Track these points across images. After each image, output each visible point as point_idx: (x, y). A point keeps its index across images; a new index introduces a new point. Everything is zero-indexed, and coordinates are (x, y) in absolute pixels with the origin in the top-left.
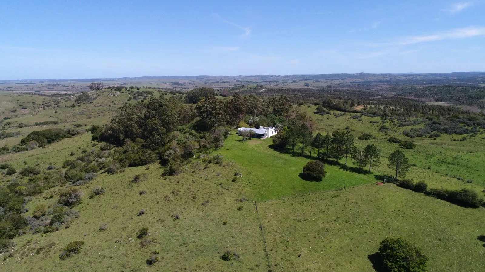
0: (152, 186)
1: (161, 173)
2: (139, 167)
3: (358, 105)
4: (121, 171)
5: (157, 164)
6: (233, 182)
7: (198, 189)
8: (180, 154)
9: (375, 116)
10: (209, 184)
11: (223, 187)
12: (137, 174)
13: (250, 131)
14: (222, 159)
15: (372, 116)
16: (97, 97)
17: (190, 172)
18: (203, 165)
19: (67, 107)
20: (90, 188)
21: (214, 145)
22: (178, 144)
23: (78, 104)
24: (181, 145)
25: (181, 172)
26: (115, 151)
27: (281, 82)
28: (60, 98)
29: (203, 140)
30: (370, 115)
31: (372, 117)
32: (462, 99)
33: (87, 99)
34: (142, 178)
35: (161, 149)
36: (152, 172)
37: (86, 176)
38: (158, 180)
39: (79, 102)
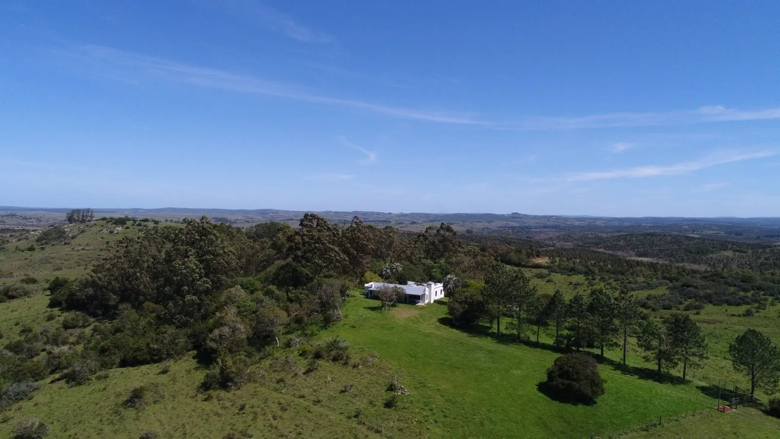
0: (174, 417)
1: (197, 384)
2: (144, 368)
3: (538, 256)
4: (99, 378)
5: (187, 360)
6: (389, 408)
7: (299, 430)
8: (244, 336)
9: (573, 274)
10: (327, 416)
11: (364, 424)
12: (137, 385)
13: (395, 290)
14: (346, 348)
15: (567, 273)
16: (78, 234)
17: (271, 381)
18: (302, 365)
19: (19, 250)
20: (11, 422)
21: (320, 317)
22: (239, 313)
23: (42, 245)
24: (245, 316)
25: (249, 381)
26: (95, 330)
27: (393, 222)
28: (8, 235)
29: (295, 306)
30: (565, 272)
31: (569, 275)
32: (676, 254)
33: (59, 237)
34: (148, 396)
35: (200, 326)
36: (174, 380)
37: (11, 388)
38: (189, 400)
39: (44, 241)
